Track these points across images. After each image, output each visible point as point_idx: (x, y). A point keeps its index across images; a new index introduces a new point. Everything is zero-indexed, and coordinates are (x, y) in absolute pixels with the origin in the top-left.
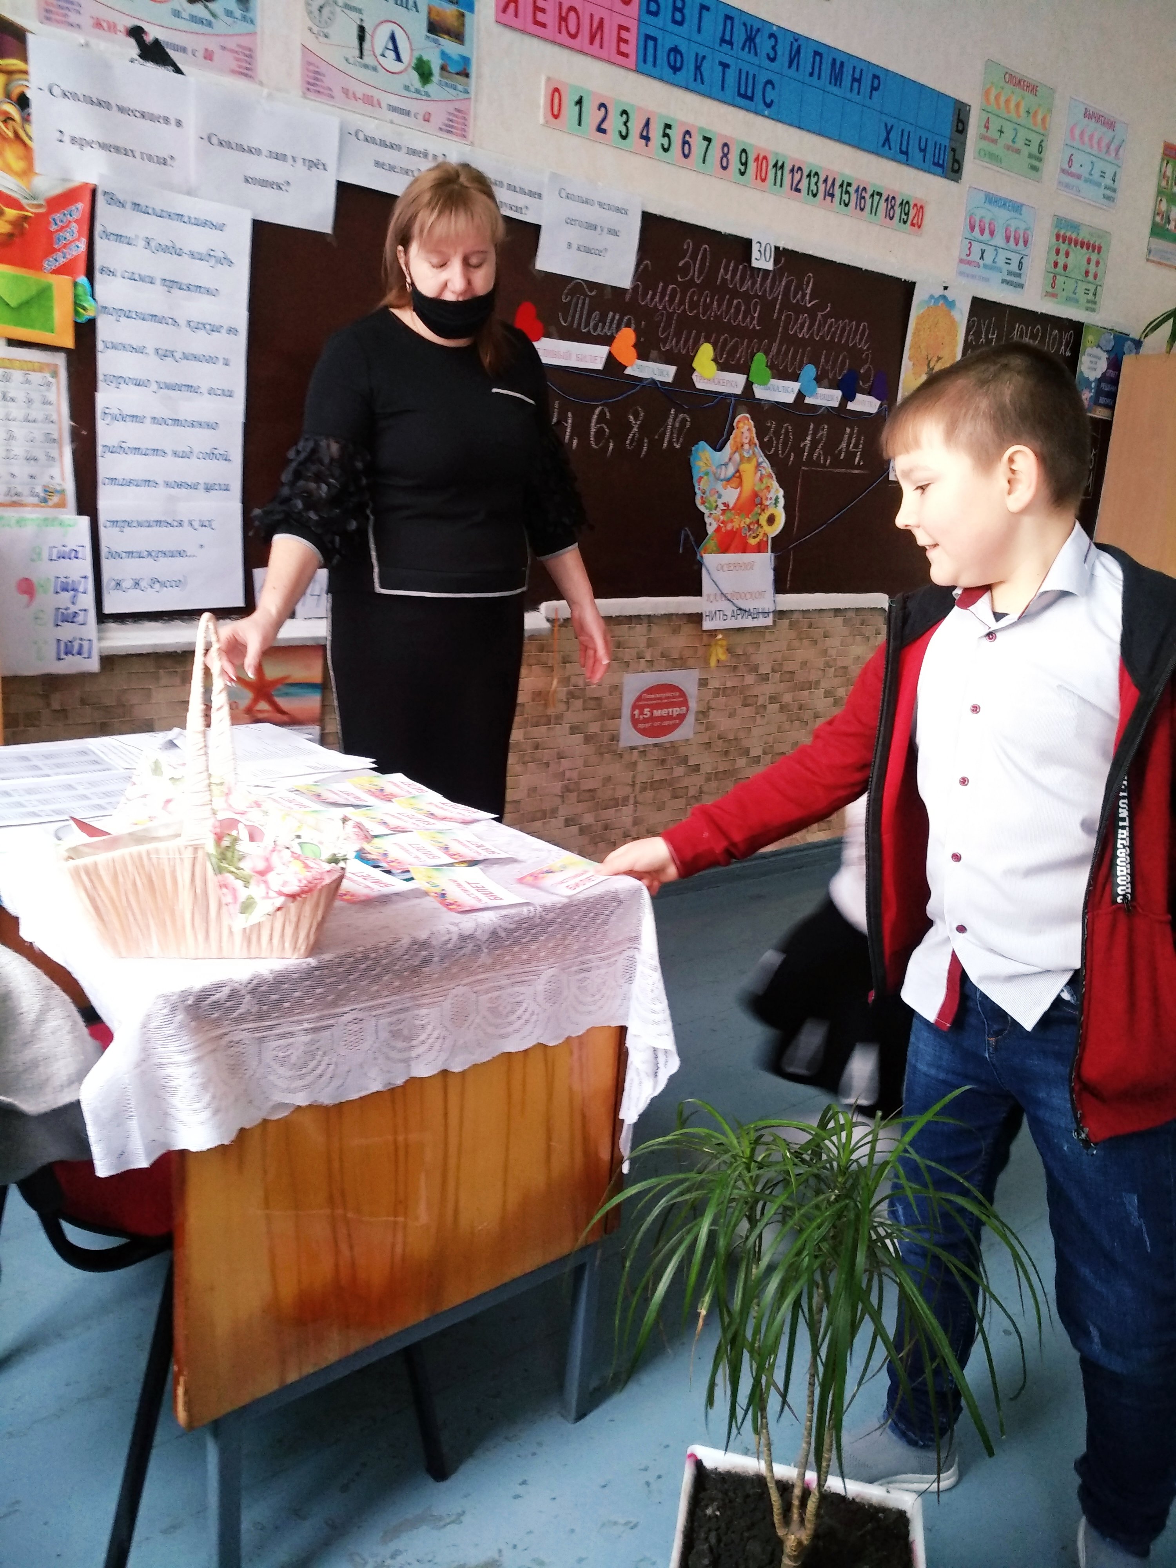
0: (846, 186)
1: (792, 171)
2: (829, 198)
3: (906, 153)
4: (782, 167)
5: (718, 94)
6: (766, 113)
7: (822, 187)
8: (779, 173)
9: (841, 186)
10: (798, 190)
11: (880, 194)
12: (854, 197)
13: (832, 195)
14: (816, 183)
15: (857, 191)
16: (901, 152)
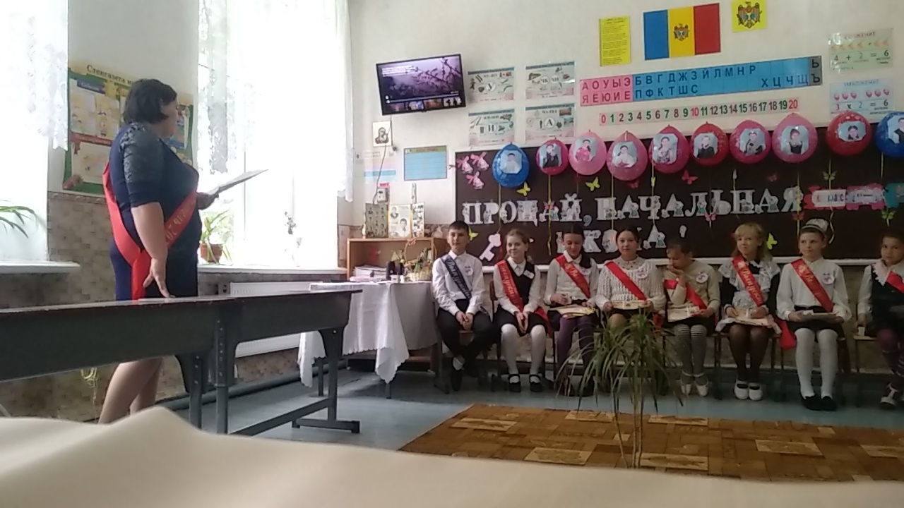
0: (743, 106)
1: (712, 108)
2: (734, 112)
3: (779, 85)
4: (706, 109)
5: (672, 96)
6: (694, 94)
7: (729, 110)
8: (705, 111)
9: (740, 106)
10: (715, 113)
11: (765, 103)
12: (749, 108)
13: (736, 111)
14: (726, 109)
15: (750, 105)
16: (775, 85)
